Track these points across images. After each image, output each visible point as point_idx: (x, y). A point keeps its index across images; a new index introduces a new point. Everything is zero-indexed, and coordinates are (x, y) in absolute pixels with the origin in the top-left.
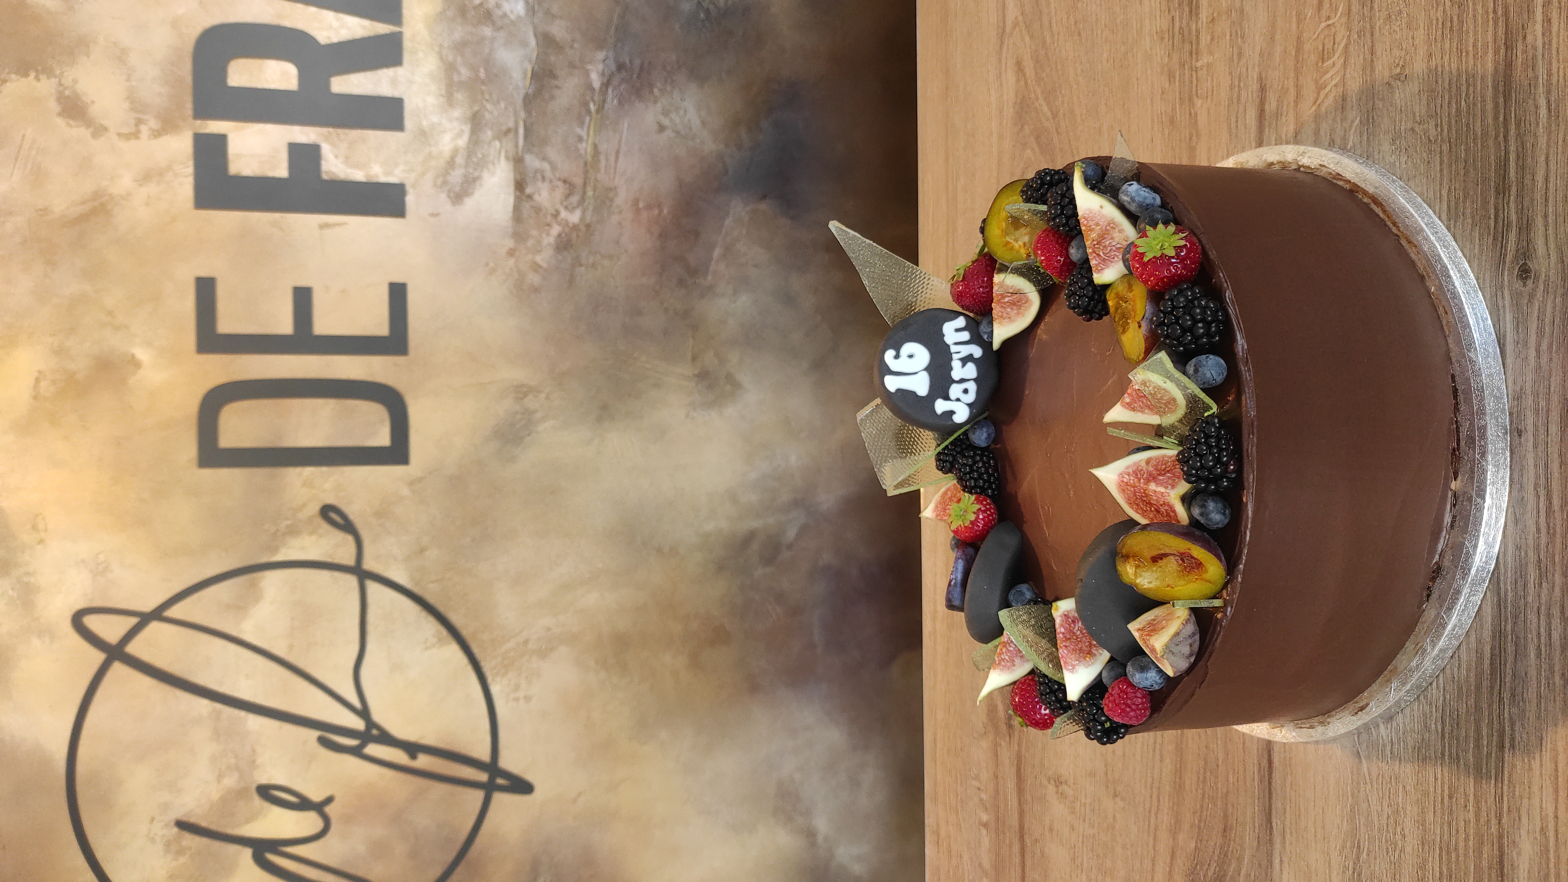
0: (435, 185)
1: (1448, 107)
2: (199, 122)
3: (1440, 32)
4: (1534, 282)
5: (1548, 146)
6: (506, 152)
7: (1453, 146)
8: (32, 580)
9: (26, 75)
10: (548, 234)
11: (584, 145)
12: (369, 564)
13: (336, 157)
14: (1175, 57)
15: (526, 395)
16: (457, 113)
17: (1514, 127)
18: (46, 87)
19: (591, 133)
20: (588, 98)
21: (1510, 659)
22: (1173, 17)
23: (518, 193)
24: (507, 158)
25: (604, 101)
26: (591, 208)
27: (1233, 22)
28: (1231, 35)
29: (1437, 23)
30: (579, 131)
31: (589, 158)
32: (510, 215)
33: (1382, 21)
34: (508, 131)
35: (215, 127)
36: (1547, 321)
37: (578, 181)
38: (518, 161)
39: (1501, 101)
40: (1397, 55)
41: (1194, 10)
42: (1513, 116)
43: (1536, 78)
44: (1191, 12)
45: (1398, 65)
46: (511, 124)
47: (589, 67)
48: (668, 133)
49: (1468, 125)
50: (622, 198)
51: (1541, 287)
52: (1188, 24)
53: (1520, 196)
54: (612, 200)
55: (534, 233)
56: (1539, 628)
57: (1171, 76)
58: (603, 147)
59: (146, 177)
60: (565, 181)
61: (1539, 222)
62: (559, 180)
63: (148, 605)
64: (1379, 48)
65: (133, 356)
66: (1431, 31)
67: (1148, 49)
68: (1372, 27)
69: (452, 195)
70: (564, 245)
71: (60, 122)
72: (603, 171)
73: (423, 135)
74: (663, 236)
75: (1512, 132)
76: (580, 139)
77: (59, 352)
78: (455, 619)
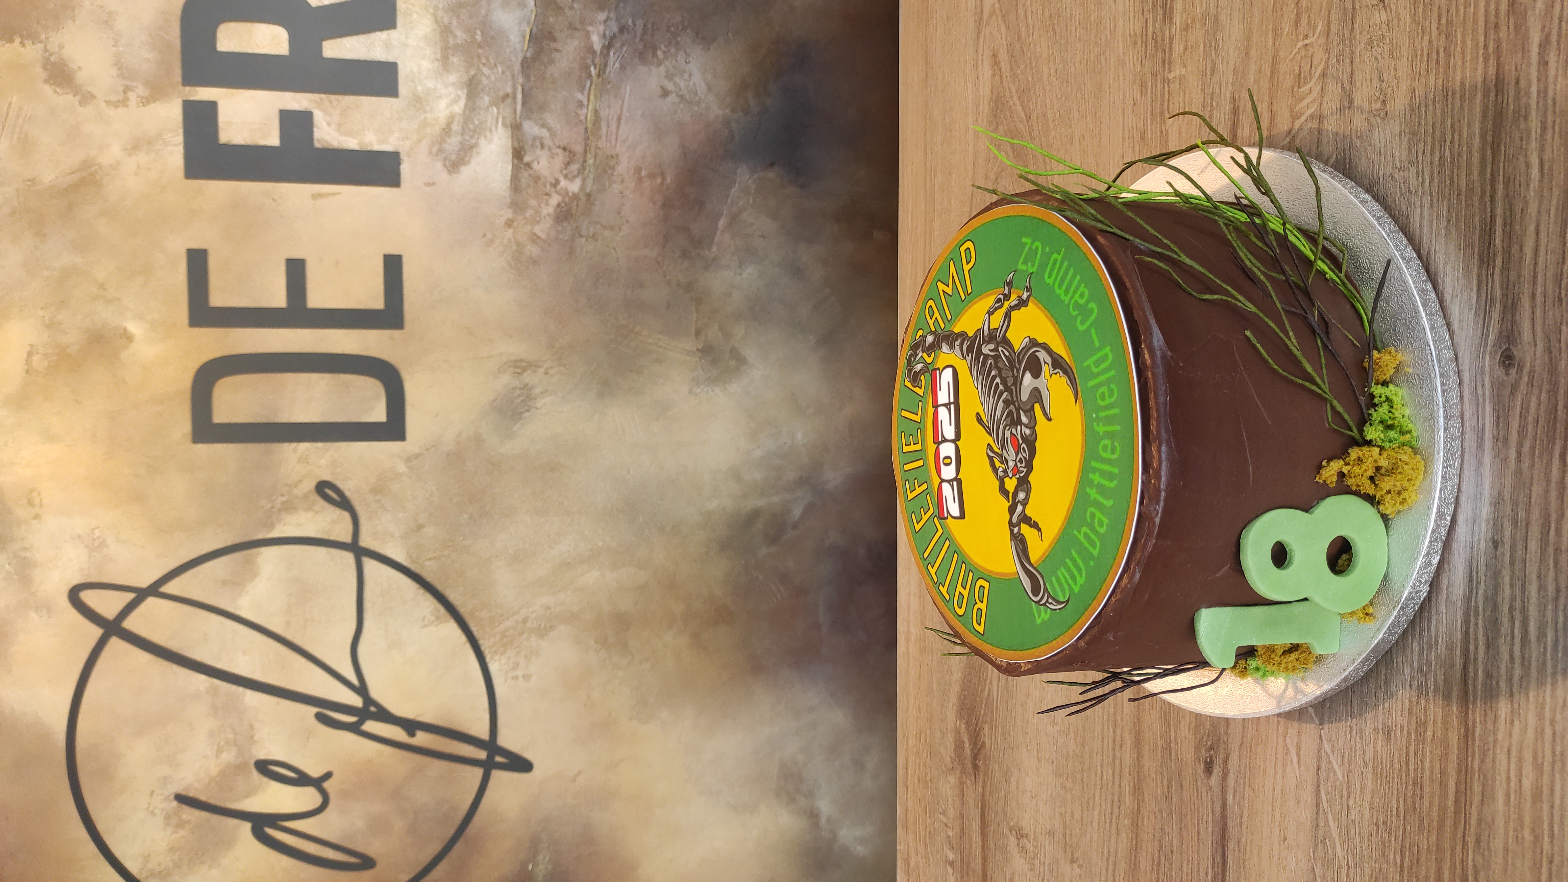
0: (431, 153)
1: (1431, 155)
2: (188, 88)
3: (1424, 65)
4: (1517, 372)
5: (1539, 212)
6: (504, 118)
7: (1435, 201)
8: (28, 554)
9: (11, 41)
10: (547, 204)
11: (585, 111)
12: (365, 541)
13: (329, 124)
14: (1148, 64)
15: (524, 369)
16: (453, 78)
17: (1501, 186)
18: (31, 52)
19: (592, 98)
20: (589, 61)
21: (1477, 799)
22: (1147, 19)
23: (516, 161)
24: (504, 125)
25: (606, 65)
26: (591, 176)
27: (1207, 32)
28: (1204, 47)
29: (1422, 55)
30: (580, 96)
31: (589, 125)
32: (509, 184)
33: (1363, 45)
35: (205, 93)
36: (1530, 419)
37: (579, 148)
38: (516, 128)
39: (1489, 153)
40: (1378, 88)
41: (1168, 15)
42: (1501, 174)
43: (1529, 131)
44: (1165, 14)
45: (1378, 98)
46: (509, 90)
47: (590, 28)
48: (672, 98)
49: (1452, 178)
50: (624, 167)
51: (1525, 379)
52: (1161, 29)
53: (1505, 269)
54: (613, 168)
55: (533, 203)
56: (1509, 770)
57: (1143, 85)
58: (603, 113)
59: (134, 147)
60: (564, 149)
61: (1526, 302)
62: (559, 147)
63: (144, 582)
64: (1358, 77)
65: (125, 329)
66: (1414, 63)
67: (1121, 54)
68: (1352, 52)
69: (447, 164)
70: (564, 215)
71: (48, 89)
72: (604, 138)
73: (419, 101)
74: (666, 205)
75: (1500, 192)
76: (580, 104)
77: (51, 326)
78: (453, 596)
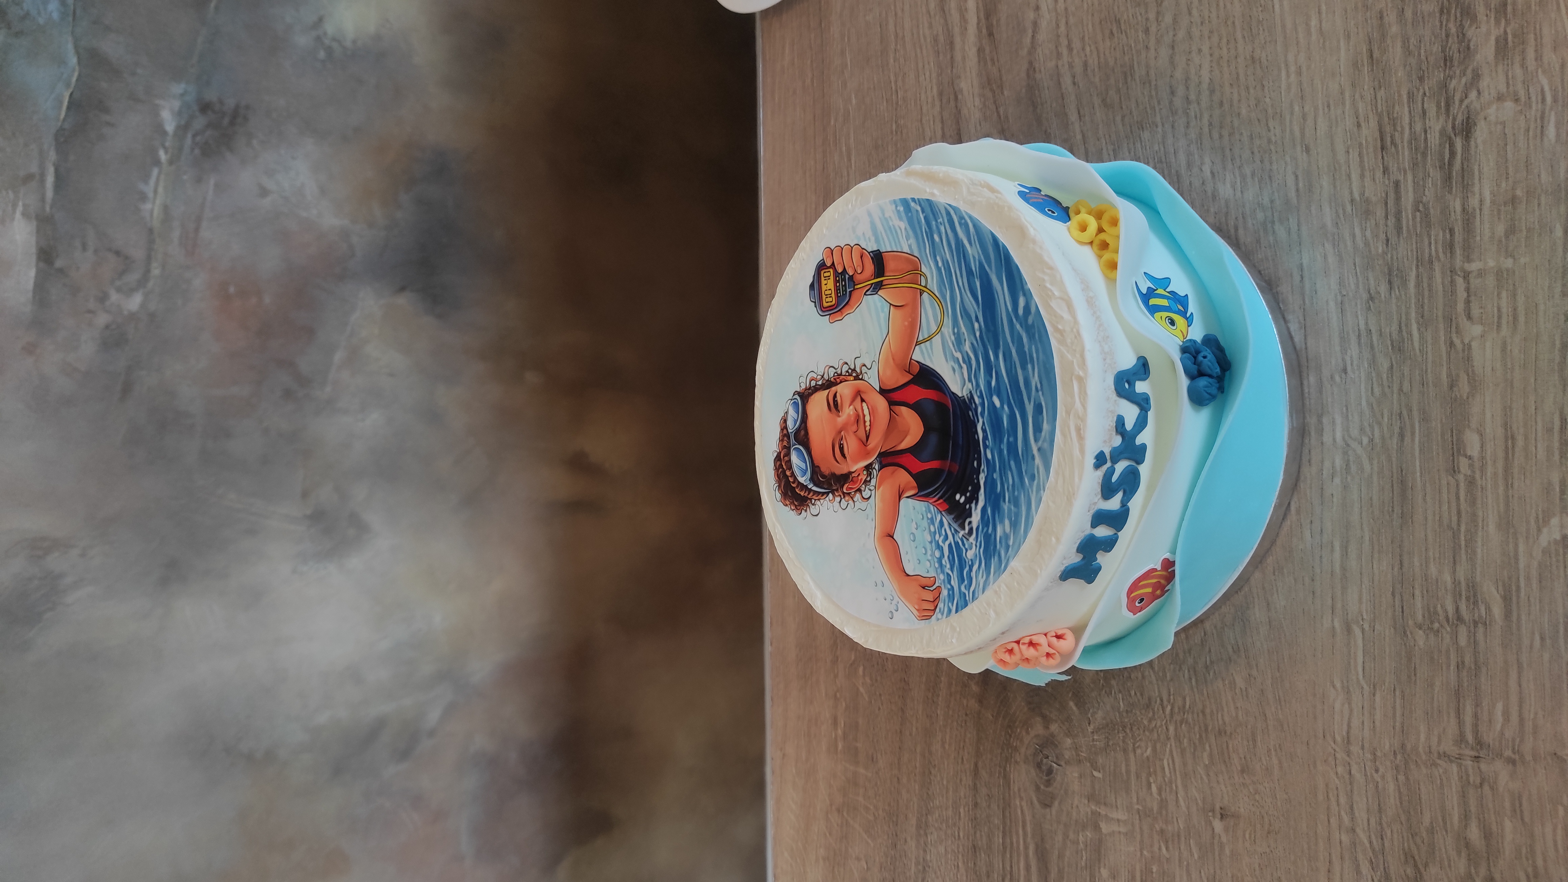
34: (29, 178)
